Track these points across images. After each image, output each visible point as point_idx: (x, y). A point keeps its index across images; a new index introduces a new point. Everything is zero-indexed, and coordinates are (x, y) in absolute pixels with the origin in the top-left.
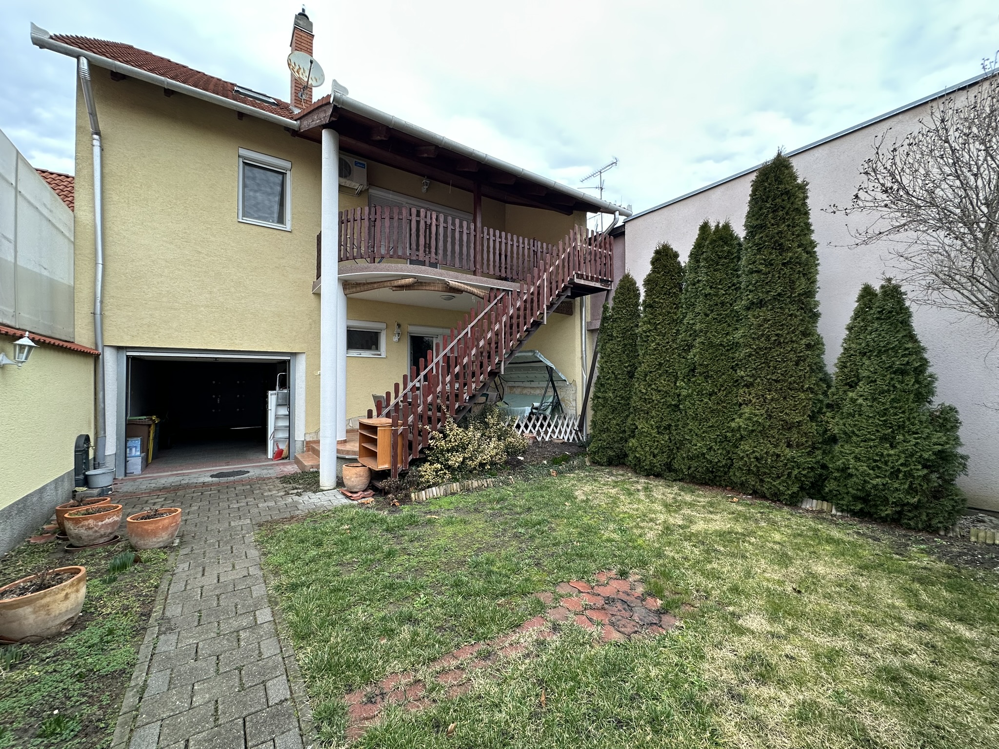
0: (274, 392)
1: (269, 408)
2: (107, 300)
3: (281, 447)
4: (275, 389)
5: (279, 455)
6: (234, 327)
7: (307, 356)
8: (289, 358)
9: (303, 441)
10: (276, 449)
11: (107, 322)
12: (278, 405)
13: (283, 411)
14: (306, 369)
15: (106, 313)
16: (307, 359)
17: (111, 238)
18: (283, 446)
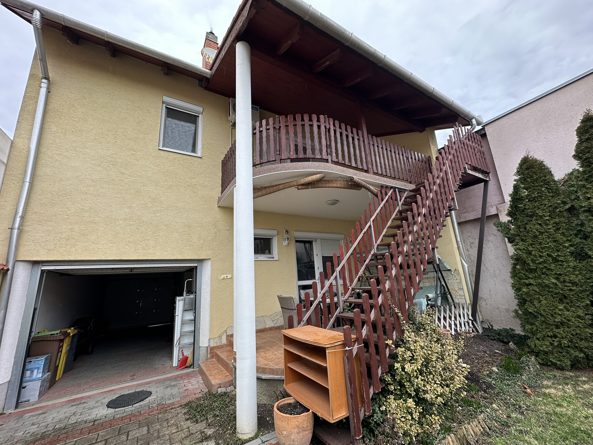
0: (182, 298)
1: (177, 314)
2: (30, 216)
3: (186, 354)
4: (182, 295)
5: (184, 363)
6: (149, 238)
7: (212, 261)
8: (196, 265)
9: (207, 347)
10: (181, 357)
11: (25, 237)
12: (185, 310)
13: (190, 316)
14: (212, 274)
15: (26, 228)
16: (212, 264)
17: (44, 161)
18: (188, 353)
